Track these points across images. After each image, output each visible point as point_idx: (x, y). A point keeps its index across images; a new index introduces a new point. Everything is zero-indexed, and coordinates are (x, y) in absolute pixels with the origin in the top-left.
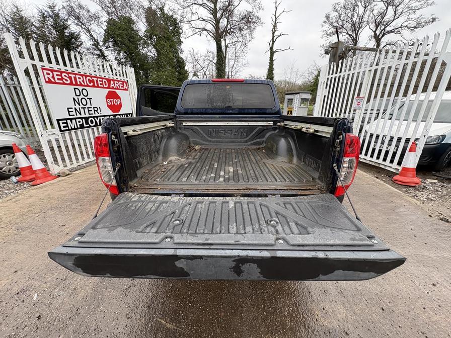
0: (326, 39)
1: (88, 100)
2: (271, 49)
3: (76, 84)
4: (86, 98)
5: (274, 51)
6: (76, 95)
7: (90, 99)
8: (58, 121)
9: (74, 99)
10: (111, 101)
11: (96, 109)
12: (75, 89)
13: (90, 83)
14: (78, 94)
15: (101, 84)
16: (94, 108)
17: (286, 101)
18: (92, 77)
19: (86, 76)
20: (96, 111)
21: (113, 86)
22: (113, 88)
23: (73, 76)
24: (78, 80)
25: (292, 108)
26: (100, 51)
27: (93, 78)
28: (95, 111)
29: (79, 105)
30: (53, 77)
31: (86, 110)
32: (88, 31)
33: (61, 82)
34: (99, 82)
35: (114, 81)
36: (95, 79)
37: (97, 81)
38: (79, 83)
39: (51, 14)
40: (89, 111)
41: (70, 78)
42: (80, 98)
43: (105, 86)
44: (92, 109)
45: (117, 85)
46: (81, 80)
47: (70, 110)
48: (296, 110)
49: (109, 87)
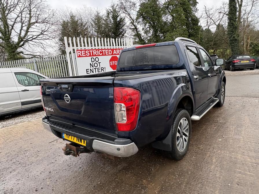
1: (98, 64)
3: (93, 56)
4: (97, 63)
6: (92, 62)
7: (99, 63)
9: (91, 64)
10: (113, 63)
11: (102, 69)
12: (91, 58)
13: (101, 54)
14: (93, 61)
15: (107, 53)
16: (101, 68)
18: (102, 50)
19: (99, 50)
20: (103, 70)
21: (116, 53)
23: (91, 51)
24: (94, 53)
26: (134, 26)
27: (103, 51)
28: (101, 70)
29: (93, 67)
30: (81, 54)
31: (97, 70)
32: (129, 14)
33: (85, 55)
34: (106, 52)
35: (116, 50)
36: (104, 51)
37: (105, 52)
38: (94, 55)
39: (112, 11)
40: (98, 70)
41: (90, 53)
42: (94, 63)
43: (110, 54)
45: (118, 52)
46: (95, 53)
47: (88, 70)
49: (112, 54)
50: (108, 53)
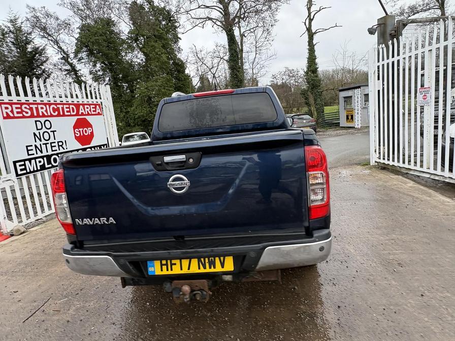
0: (393, 4)
1: (51, 134)
2: (309, 29)
3: (38, 116)
4: (49, 131)
5: (313, 31)
6: (37, 129)
7: (53, 132)
8: (15, 163)
9: (35, 134)
10: (80, 131)
11: (60, 144)
12: (36, 121)
13: (54, 112)
14: (39, 127)
15: (67, 112)
16: (58, 142)
17: (342, 101)
18: (56, 104)
19: (50, 105)
20: (61, 146)
21: (83, 111)
22: (82, 114)
23: (34, 107)
24: (40, 111)
25: (352, 110)
27: (58, 106)
28: (59, 146)
29: (41, 141)
30: (12, 111)
31: (49, 146)
32: (56, 42)
33: (21, 115)
34: (66, 110)
35: (83, 105)
36: (60, 106)
37: (63, 108)
38: (41, 114)
40: (52, 147)
41: (31, 109)
42: (42, 132)
43: (72, 113)
44: (56, 144)
45: (88, 110)
46: (43, 111)
47: (29, 148)
48: (360, 112)
49: (77, 114)
50: (69, 112)
